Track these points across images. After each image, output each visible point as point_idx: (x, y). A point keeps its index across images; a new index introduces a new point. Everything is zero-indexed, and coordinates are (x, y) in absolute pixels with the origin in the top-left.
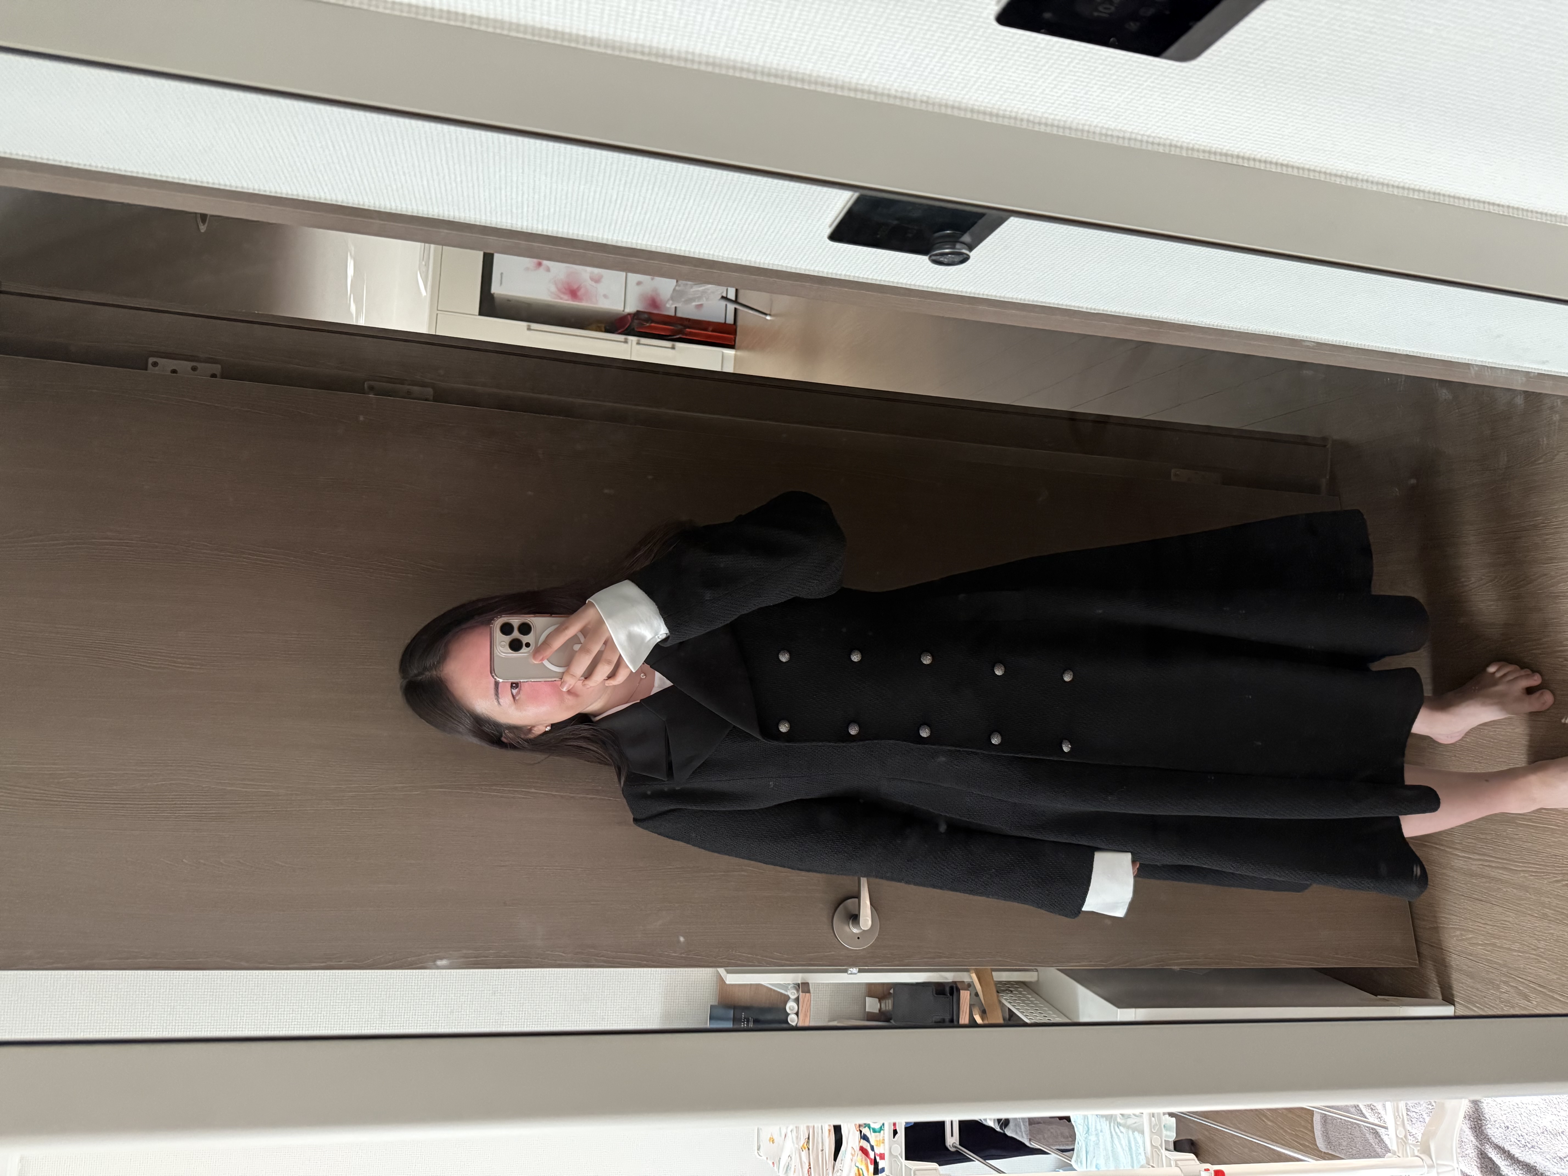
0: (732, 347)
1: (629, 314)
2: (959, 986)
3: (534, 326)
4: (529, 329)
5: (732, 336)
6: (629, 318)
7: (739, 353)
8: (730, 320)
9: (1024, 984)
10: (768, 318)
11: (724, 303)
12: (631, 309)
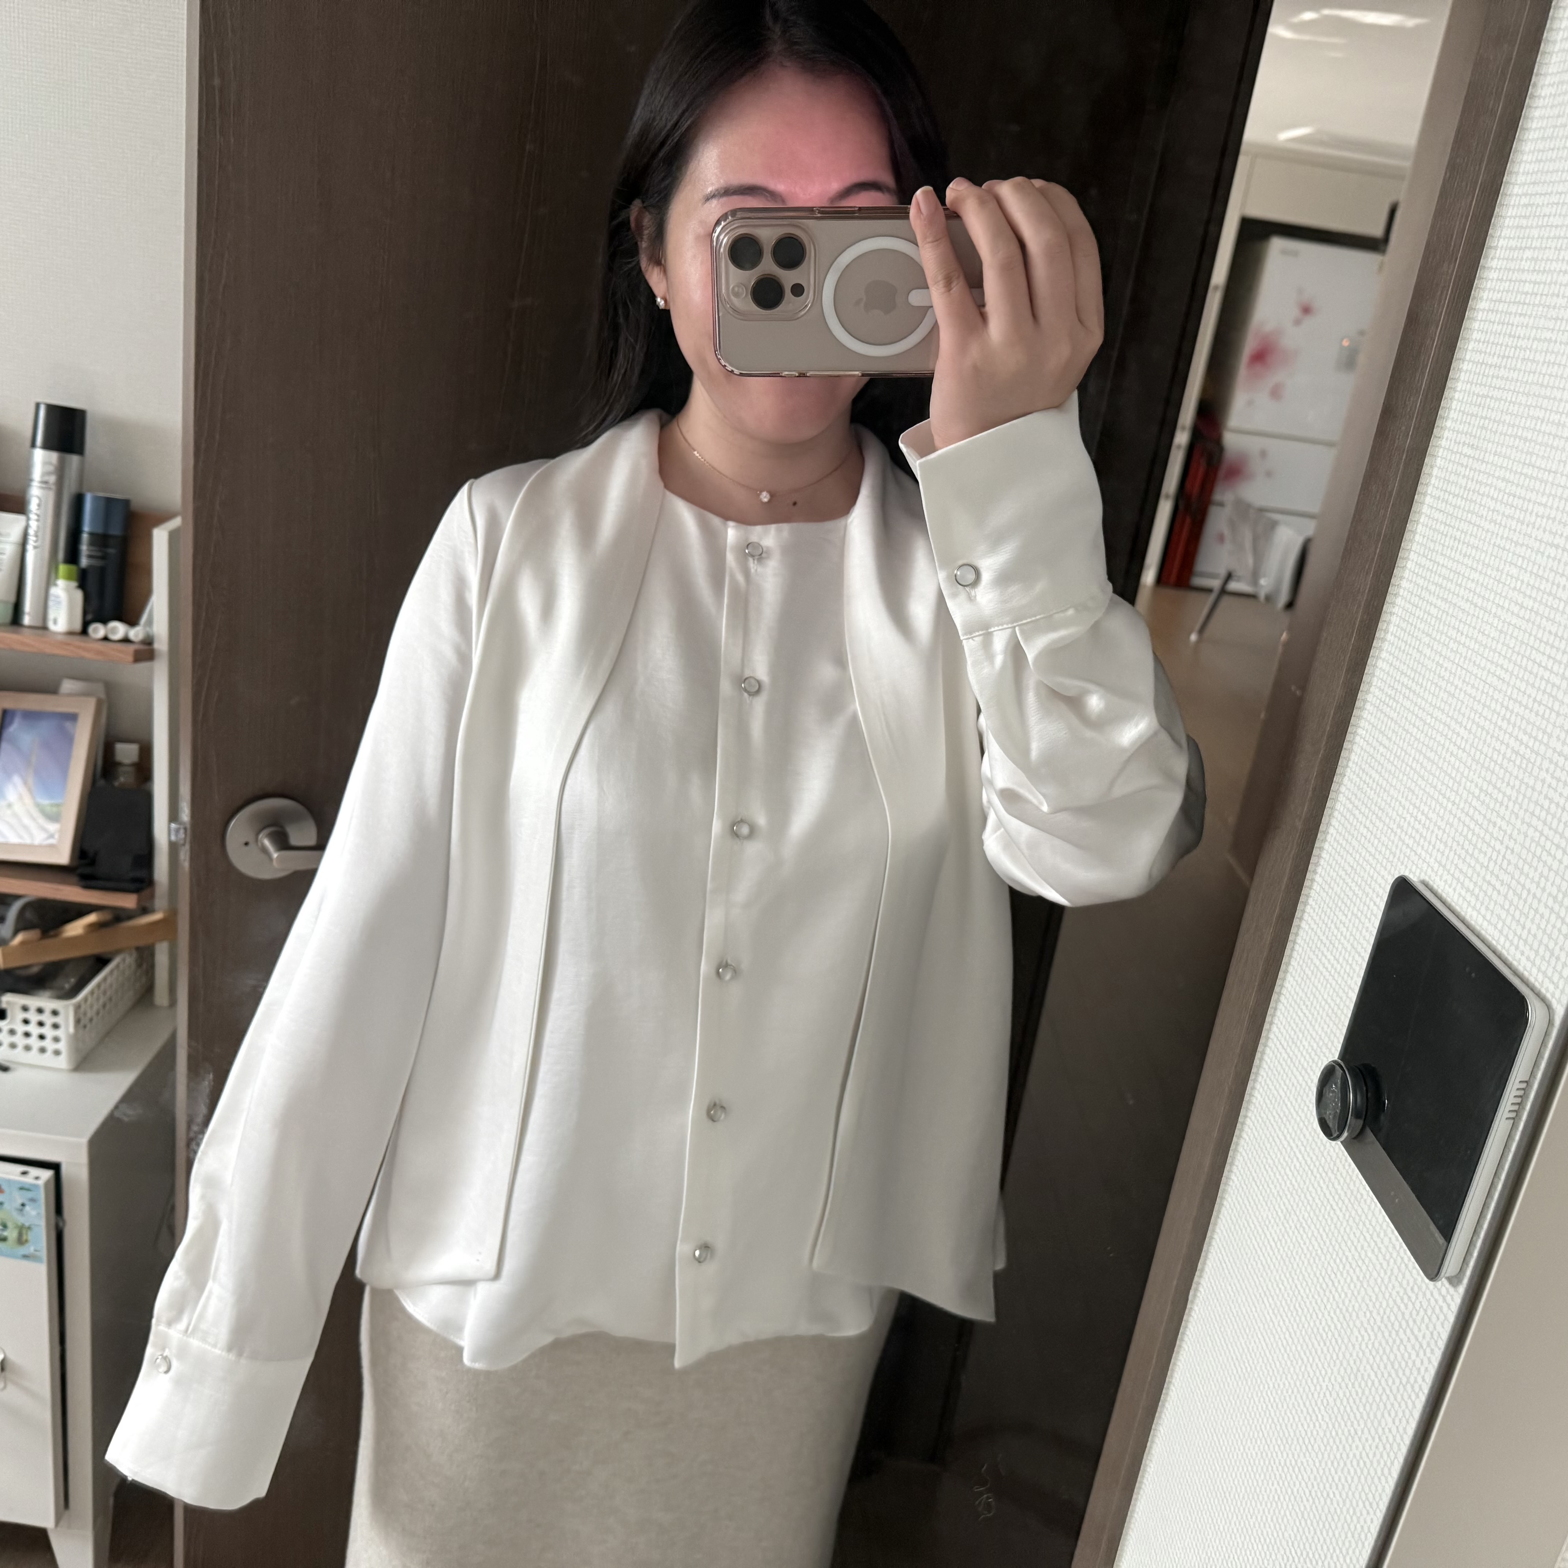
2: (146, 892)
8: (1197, 581)
10: (1193, 637)
11: (1223, 572)
12: (1229, 439)
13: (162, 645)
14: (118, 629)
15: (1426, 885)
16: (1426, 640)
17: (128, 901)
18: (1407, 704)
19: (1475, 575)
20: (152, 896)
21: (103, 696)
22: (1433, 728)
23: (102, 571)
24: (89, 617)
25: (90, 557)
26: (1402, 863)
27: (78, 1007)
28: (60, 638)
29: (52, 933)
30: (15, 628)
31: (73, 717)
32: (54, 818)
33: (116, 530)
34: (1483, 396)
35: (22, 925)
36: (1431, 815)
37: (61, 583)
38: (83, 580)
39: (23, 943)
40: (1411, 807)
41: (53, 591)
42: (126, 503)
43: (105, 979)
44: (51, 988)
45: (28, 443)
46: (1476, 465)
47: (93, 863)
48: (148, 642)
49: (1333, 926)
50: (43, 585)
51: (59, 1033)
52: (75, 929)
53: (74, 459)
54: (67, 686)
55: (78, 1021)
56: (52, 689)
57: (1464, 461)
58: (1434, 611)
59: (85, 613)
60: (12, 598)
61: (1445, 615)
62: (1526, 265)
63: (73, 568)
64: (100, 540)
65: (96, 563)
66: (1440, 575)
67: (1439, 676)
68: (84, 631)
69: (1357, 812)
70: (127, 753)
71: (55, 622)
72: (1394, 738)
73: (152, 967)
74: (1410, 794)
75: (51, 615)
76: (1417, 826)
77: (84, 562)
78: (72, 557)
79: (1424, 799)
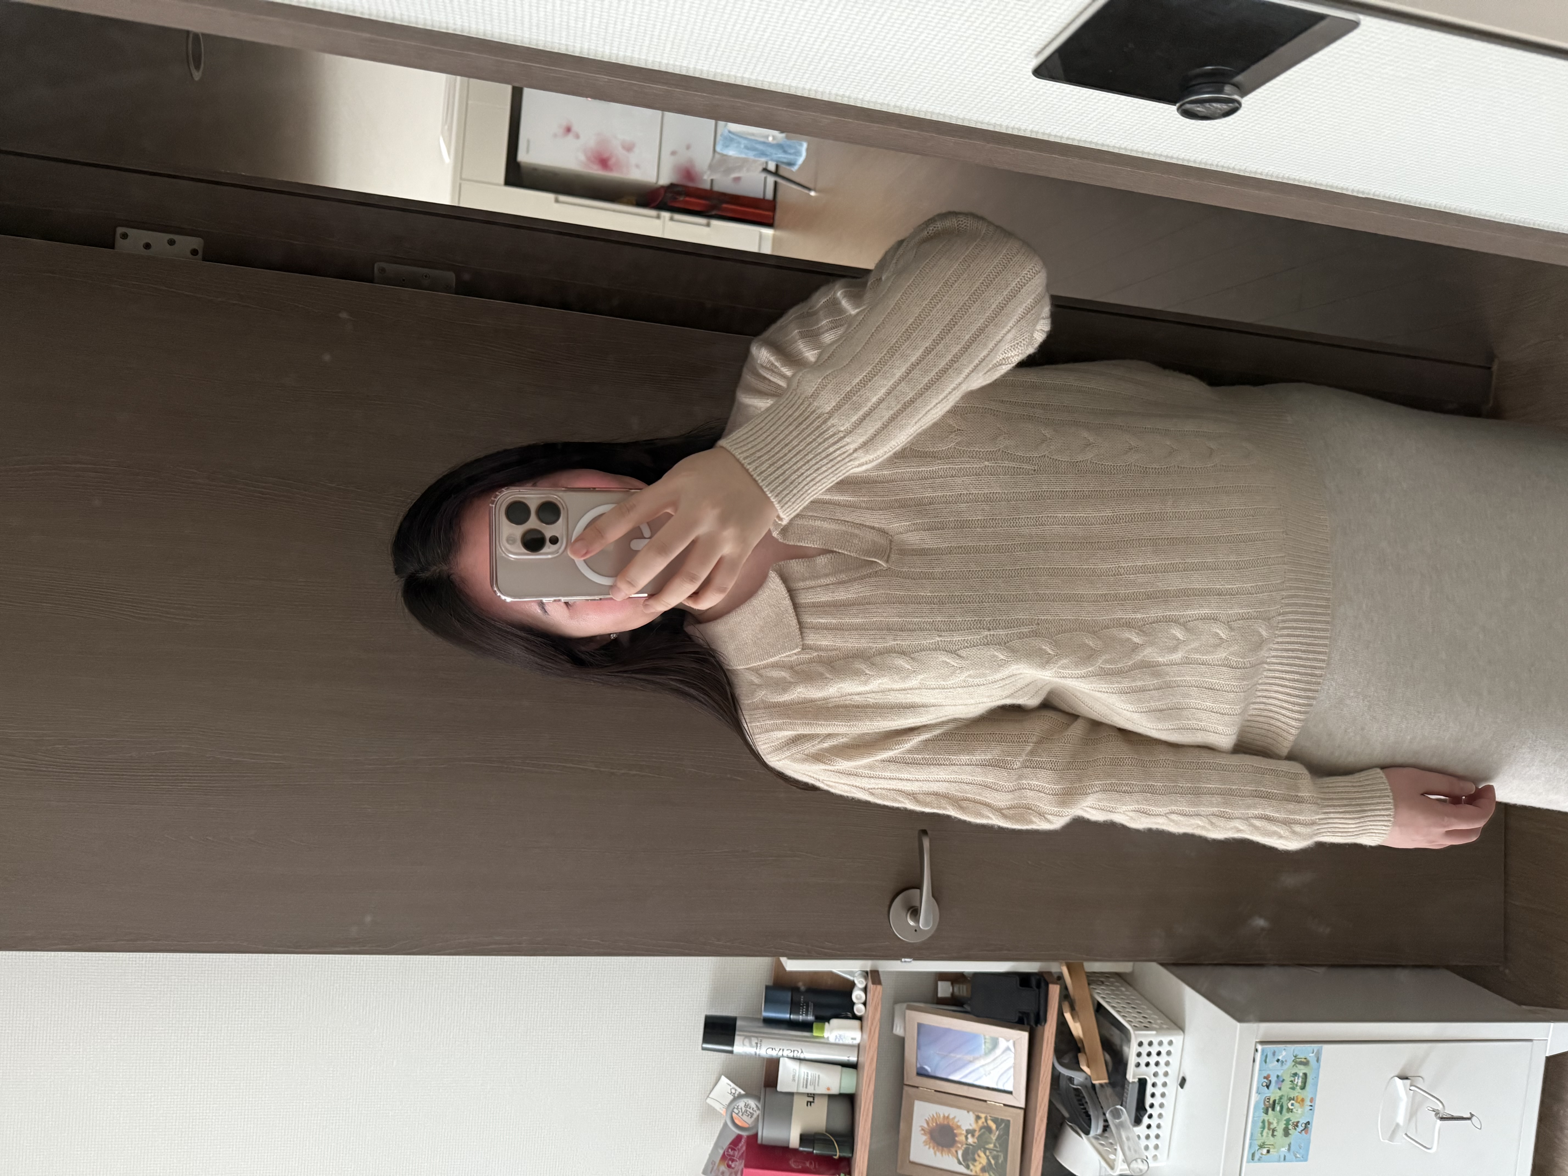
0: (770, 225)
1: (662, 187)
2: (1046, 977)
3: (562, 198)
4: (557, 201)
5: (770, 213)
6: (662, 191)
7: (779, 233)
8: (769, 195)
9: (1119, 976)
10: (813, 194)
11: (763, 175)
12: (664, 181)
13: (868, 965)
14: (857, 995)
15: (1039, 53)
16: (850, 69)
17: (1054, 991)
18: (898, 77)
19: (804, 39)
20: (1050, 973)
21: (905, 1005)
22: (918, 58)
23: (816, 1006)
24: (849, 1014)
25: (807, 1014)
26: (1021, 70)
27: (1136, 1028)
28: (866, 1036)
29: (1080, 1045)
30: (859, 1066)
31: (920, 1026)
32: (995, 1044)
33: (788, 996)
34: (673, 45)
35: (1076, 1067)
36: (984, 54)
37: (826, 1034)
38: (823, 1019)
39: (1088, 1067)
40: (978, 67)
41: (832, 1040)
42: (767, 988)
43: (1113, 1007)
44: (1121, 1047)
45: (730, 1055)
46: (723, 45)
47: (1027, 1014)
48: (866, 974)
49: (1068, 115)
50: (829, 1046)
51: (1155, 1042)
52: (1076, 1029)
53: (739, 1023)
54: (898, 1030)
55: (1146, 1028)
56: (901, 1041)
57: (719, 53)
58: (830, 65)
59: (847, 1018)
60: (839, 1068)
61: (833, 57)
62: (580, 25)
63: (815, 1025)
64: (795, 1007)
65: (811, 1009)
66: (803, 63)
67: (878, 57)
68: (860, 1018)
69: (980, 105)
70: (944, 989)
71: (854, 1039)
72: (924, 84)
73: (1102, 974)
74: (968, 69)
75: (849, 1041)
76: (992, 63)
77: (810, 1018)
78: (807, 1027)
79: (972, 59)
